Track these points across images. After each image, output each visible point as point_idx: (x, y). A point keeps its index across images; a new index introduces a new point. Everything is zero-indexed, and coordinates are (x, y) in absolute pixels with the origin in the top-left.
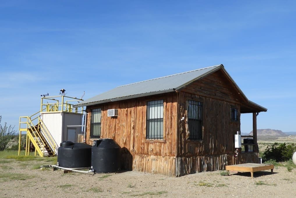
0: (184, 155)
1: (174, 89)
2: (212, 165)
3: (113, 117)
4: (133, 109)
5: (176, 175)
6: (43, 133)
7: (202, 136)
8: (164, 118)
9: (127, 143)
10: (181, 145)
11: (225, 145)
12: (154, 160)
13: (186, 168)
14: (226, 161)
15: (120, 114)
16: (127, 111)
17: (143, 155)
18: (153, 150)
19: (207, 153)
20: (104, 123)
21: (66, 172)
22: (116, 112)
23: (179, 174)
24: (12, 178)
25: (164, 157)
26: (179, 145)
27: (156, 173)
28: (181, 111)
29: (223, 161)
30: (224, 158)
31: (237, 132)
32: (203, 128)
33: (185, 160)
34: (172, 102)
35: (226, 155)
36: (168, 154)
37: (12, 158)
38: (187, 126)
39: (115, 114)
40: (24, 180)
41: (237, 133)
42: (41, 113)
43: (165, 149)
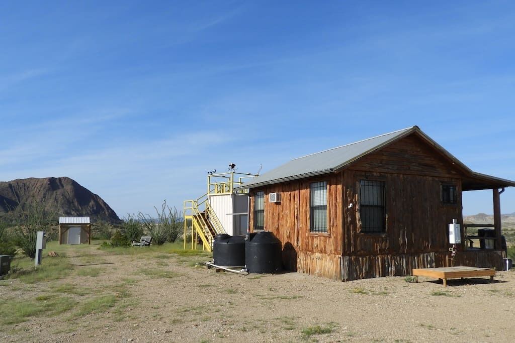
0: (354, 253)
1: (331, 169)
2: (405, 267)
3: (276, 203)
4: (296, 192)
5: (342, 279)
6: (212, 221)
7: (385, 228)
8: (328, 205)
9: (292, 236)
10: (348, 241)
11: (430, 240)
12: (319, 258)
13: (358, 270)
14: (433, 262)
15: (283, 199)
16: (290, 195)
17: (308, 252)
18: (317, 246)
19: (395, 251)
20: (267, 211)
21: (218, 271)
22: (279, 197)
23: (346, 278)
24: (160, 276)
25: (329, 255)
26: (346, 240)
27: (320, 275)
28: (347, 195)
29: (426, 263)
30: (429, 259)
31: (453, 220)
32: (387, 217)
33: (357, 260)
34: (337, 185)
35: (432, 254)
36: (333, 252)
37: (175, 252)
38: (358, 215)
39: (278, 199)
40: (170, 278)
41: (454, 222)
42: (208, 195)
43: (330, 246)
